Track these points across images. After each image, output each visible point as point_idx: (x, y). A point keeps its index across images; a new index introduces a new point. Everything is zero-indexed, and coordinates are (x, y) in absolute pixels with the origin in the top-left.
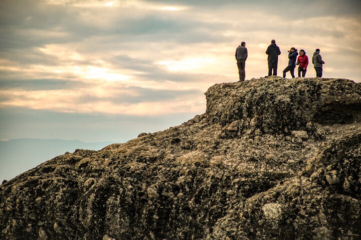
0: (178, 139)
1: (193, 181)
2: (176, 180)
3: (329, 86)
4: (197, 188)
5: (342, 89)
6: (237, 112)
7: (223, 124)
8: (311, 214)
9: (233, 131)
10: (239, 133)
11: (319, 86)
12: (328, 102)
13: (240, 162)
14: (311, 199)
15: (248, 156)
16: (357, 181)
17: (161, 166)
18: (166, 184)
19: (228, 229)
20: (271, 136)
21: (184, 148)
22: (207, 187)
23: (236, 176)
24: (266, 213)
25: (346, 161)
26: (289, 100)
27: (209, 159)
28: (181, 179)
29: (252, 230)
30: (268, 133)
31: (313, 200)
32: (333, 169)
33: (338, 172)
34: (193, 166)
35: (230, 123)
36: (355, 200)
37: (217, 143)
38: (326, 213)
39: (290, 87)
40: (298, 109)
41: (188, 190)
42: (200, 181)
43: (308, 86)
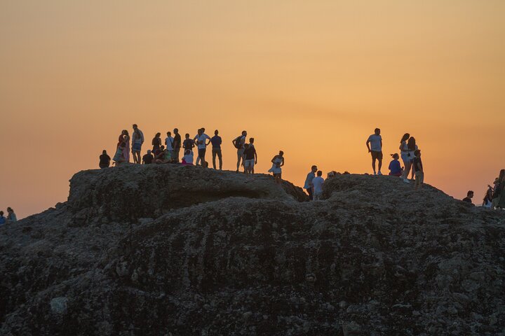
0: (30, 228)
1: (32, 271)
2: (17, 270)
3: (176, 172)
4: (36, 278)
5: (190, 176)
6: (87, 199)
7: (74, 212)
8: (96, 308)
9: (82, 219)
10: (87, 221)
11: (167, 173)
12: (176, 189)
13: (82, 251)
14: (99, 292)
15: (90, 245)
16: (146, 272)
17: (4, 256)
18: (6, 274)
19: (13, 325)
20: (118, 224)
21: (33, 237)
22: (45, 278)
23: (74, 266)
24: (52, 308)
25: (138, 252)
26: (137, 186)
27: (53, 248)
28: (21, 270)
29: (37, 326)
30: (115, 221)
31: (101, 293)
32: (125, 260)
33: (128, 264)
34: (36, 256)
35: (80, 210)
36: (142, 292)
37: (65, 232)
38: (111, 307)
39: (140, 173)
40: (146, 196)
41: (27, 280)
42: (39, 271)
43: (157, 173)
